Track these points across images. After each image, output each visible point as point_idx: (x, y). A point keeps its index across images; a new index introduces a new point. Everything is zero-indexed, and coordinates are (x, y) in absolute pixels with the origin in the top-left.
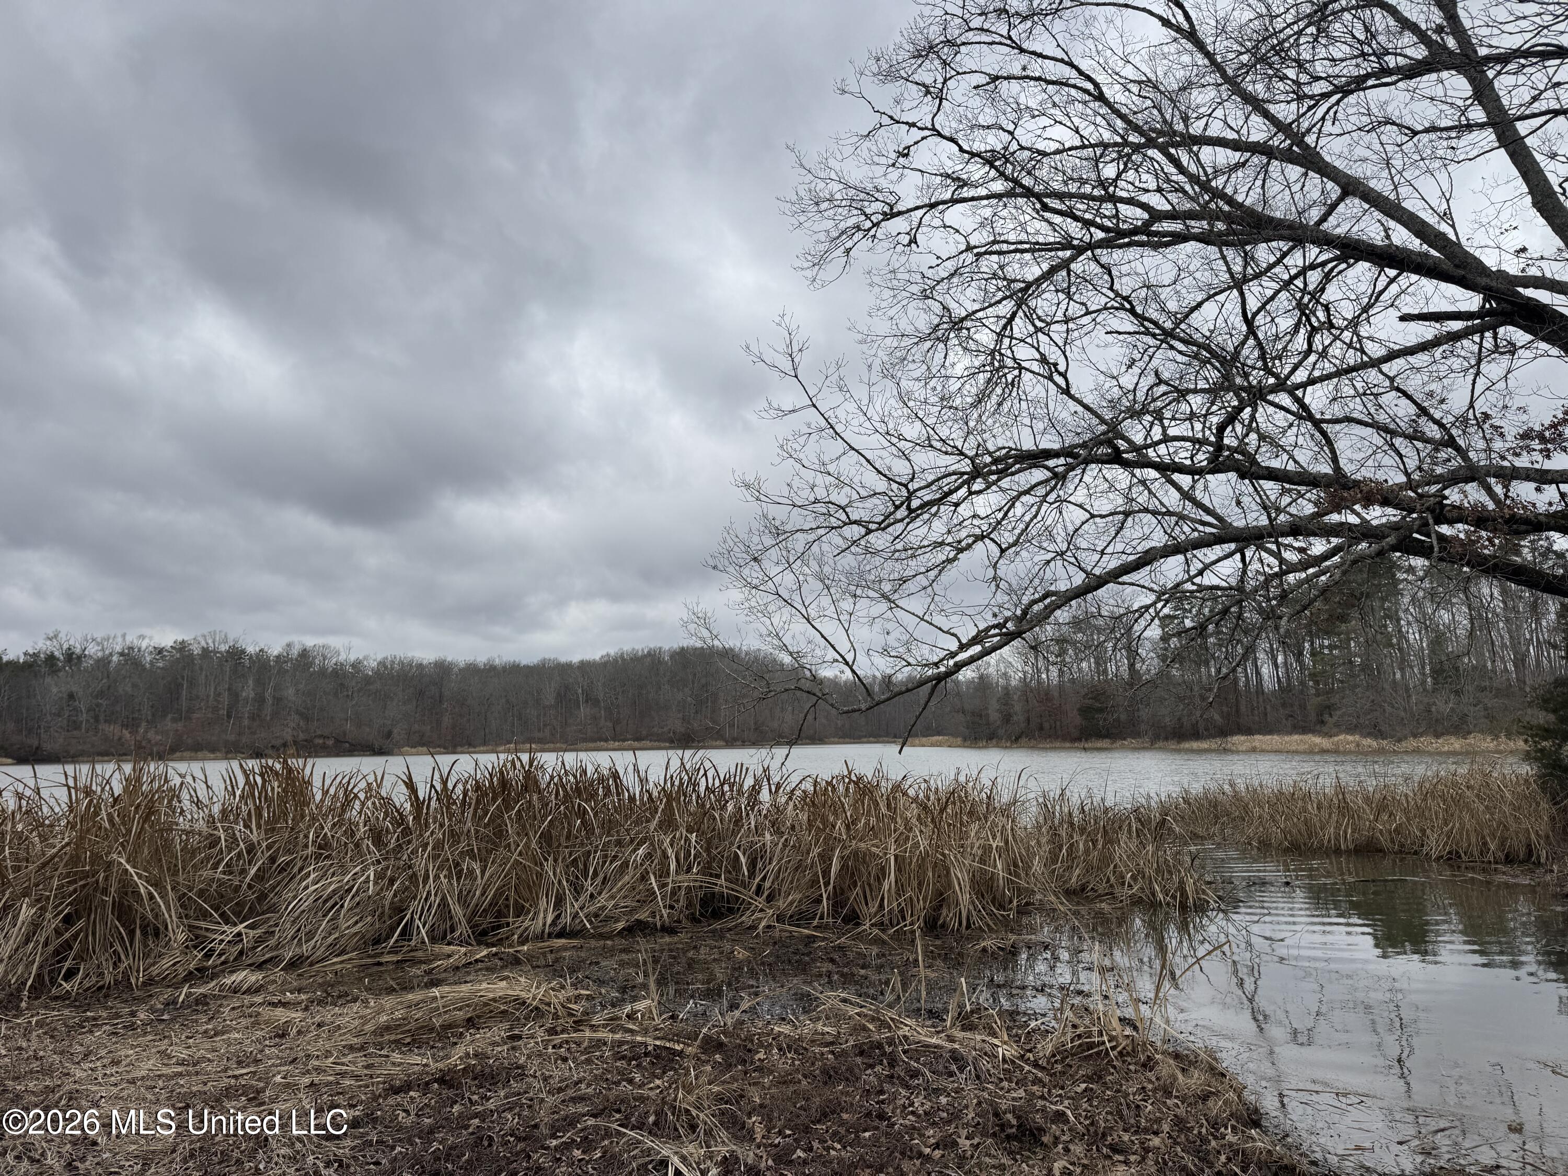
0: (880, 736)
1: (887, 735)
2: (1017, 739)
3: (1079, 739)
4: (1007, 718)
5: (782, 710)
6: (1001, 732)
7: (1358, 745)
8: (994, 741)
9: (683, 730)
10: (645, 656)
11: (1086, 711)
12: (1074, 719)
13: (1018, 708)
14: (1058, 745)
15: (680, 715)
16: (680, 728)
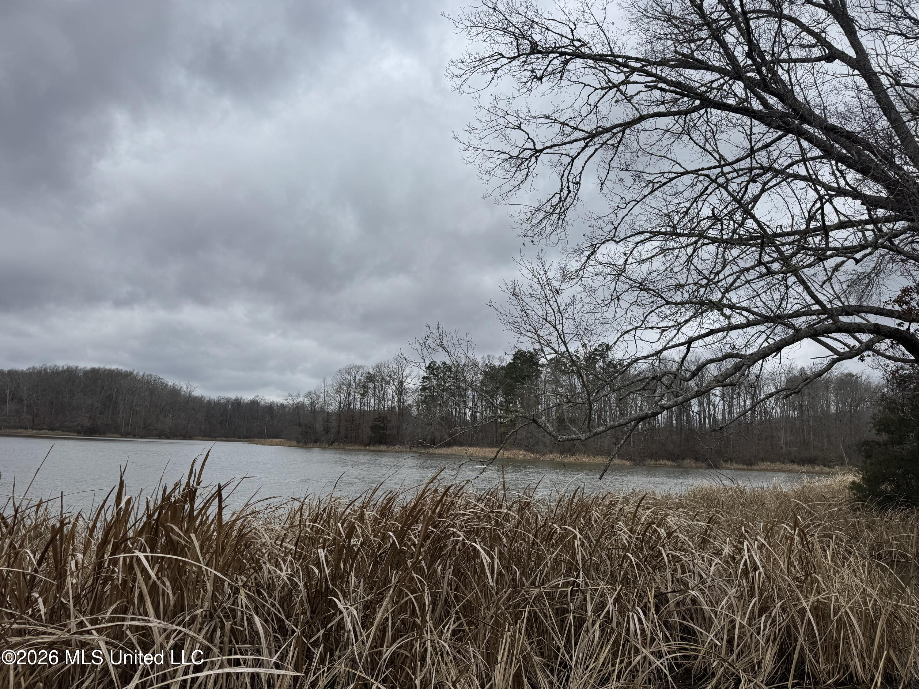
0: (230, 437)
1: (234, 436)
2: (332, 443)
3: (369, 445)
4: (327, 430)
5: (165, 416)
6: (323, 439)
7: (524, 456)
8: (318, 444)
9: (89, 425)
10: (64, 371)
11: (374, 428)
12: (367, 432)
13: (335, 424)
14: (357, 448)
15: (88, 415)
16: (87, 423)
